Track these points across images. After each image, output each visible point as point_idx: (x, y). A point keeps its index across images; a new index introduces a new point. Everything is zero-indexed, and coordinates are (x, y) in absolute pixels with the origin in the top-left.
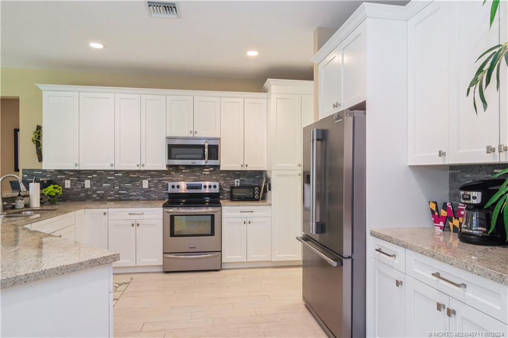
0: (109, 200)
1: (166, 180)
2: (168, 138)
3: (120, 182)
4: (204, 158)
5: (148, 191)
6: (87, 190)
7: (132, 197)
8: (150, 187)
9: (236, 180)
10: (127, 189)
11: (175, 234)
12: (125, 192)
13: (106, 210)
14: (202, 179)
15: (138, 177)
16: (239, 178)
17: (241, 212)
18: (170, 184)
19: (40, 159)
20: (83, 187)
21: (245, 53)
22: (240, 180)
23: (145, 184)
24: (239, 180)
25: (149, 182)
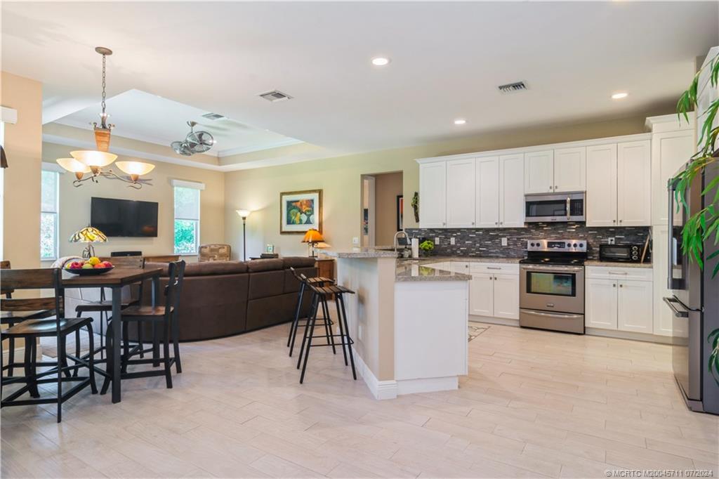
0: (471, 256)
1: (525, 238)
2: (526, 196)
3: (480, 240)
4: (566, 215)
5: (507, 248)
6: (453, 246)
7: (492, 255)
8: (509, 245)
9: (610, 239)
10: (487, 246)
11: (532, 291)
12: (484, 249)
13: (467, 264)
14: (565, 237)
15: (497, 235)
16: (614, 236)
17: (610, 273)
18: (529, 242)
19: (417, 220)
20: (449, 244)
21: (611, 97)
22: (616, 238)
23: (504, 242)
24: (613, 239)
25: (508, 239)
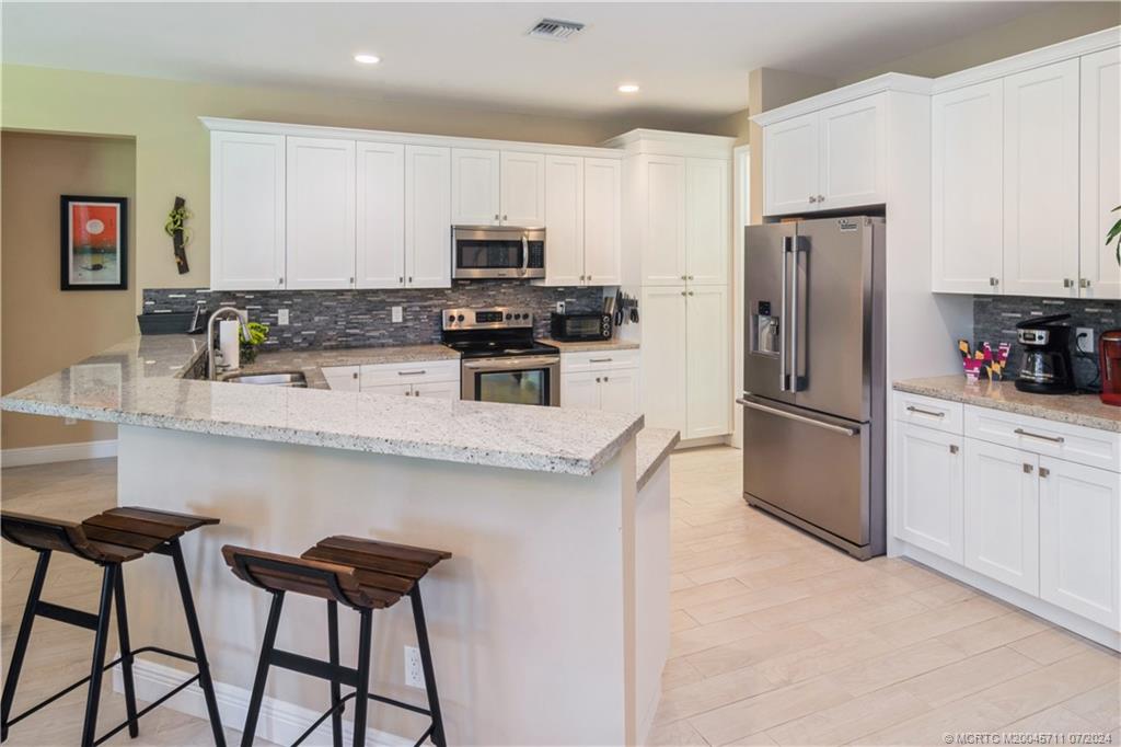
0: (326, 349)
1: (436, 306)
2: (458, 228)
3: (348, 312)
4: (520, 265)
5: (403, 327)
6: (283, 329)
7: (372, 341)
8: (405, 320)
9: (559, 303)
10: (361, 325)
12: (357, 331)
13: (356, 369)
14: (500, 302)
15: (381, 302)
16: (562, 300)
17: (592, 361)
18: (446, 314)
19: (183, 268)
20: (274, 324)
22: (566, 303)
23: (397, 315)
24: (563, 303)
25: (404, 310)
